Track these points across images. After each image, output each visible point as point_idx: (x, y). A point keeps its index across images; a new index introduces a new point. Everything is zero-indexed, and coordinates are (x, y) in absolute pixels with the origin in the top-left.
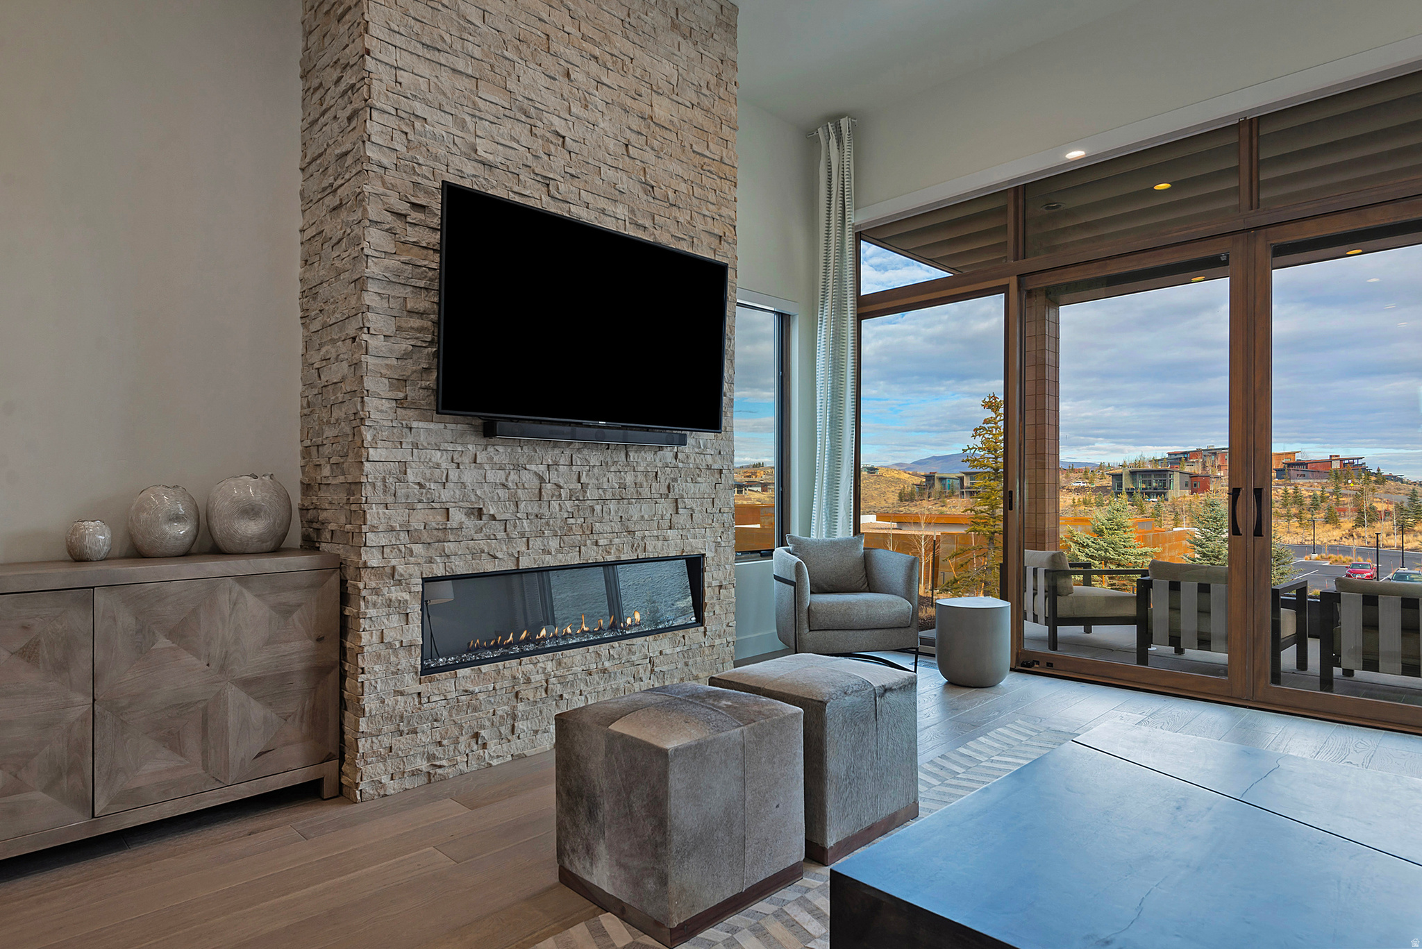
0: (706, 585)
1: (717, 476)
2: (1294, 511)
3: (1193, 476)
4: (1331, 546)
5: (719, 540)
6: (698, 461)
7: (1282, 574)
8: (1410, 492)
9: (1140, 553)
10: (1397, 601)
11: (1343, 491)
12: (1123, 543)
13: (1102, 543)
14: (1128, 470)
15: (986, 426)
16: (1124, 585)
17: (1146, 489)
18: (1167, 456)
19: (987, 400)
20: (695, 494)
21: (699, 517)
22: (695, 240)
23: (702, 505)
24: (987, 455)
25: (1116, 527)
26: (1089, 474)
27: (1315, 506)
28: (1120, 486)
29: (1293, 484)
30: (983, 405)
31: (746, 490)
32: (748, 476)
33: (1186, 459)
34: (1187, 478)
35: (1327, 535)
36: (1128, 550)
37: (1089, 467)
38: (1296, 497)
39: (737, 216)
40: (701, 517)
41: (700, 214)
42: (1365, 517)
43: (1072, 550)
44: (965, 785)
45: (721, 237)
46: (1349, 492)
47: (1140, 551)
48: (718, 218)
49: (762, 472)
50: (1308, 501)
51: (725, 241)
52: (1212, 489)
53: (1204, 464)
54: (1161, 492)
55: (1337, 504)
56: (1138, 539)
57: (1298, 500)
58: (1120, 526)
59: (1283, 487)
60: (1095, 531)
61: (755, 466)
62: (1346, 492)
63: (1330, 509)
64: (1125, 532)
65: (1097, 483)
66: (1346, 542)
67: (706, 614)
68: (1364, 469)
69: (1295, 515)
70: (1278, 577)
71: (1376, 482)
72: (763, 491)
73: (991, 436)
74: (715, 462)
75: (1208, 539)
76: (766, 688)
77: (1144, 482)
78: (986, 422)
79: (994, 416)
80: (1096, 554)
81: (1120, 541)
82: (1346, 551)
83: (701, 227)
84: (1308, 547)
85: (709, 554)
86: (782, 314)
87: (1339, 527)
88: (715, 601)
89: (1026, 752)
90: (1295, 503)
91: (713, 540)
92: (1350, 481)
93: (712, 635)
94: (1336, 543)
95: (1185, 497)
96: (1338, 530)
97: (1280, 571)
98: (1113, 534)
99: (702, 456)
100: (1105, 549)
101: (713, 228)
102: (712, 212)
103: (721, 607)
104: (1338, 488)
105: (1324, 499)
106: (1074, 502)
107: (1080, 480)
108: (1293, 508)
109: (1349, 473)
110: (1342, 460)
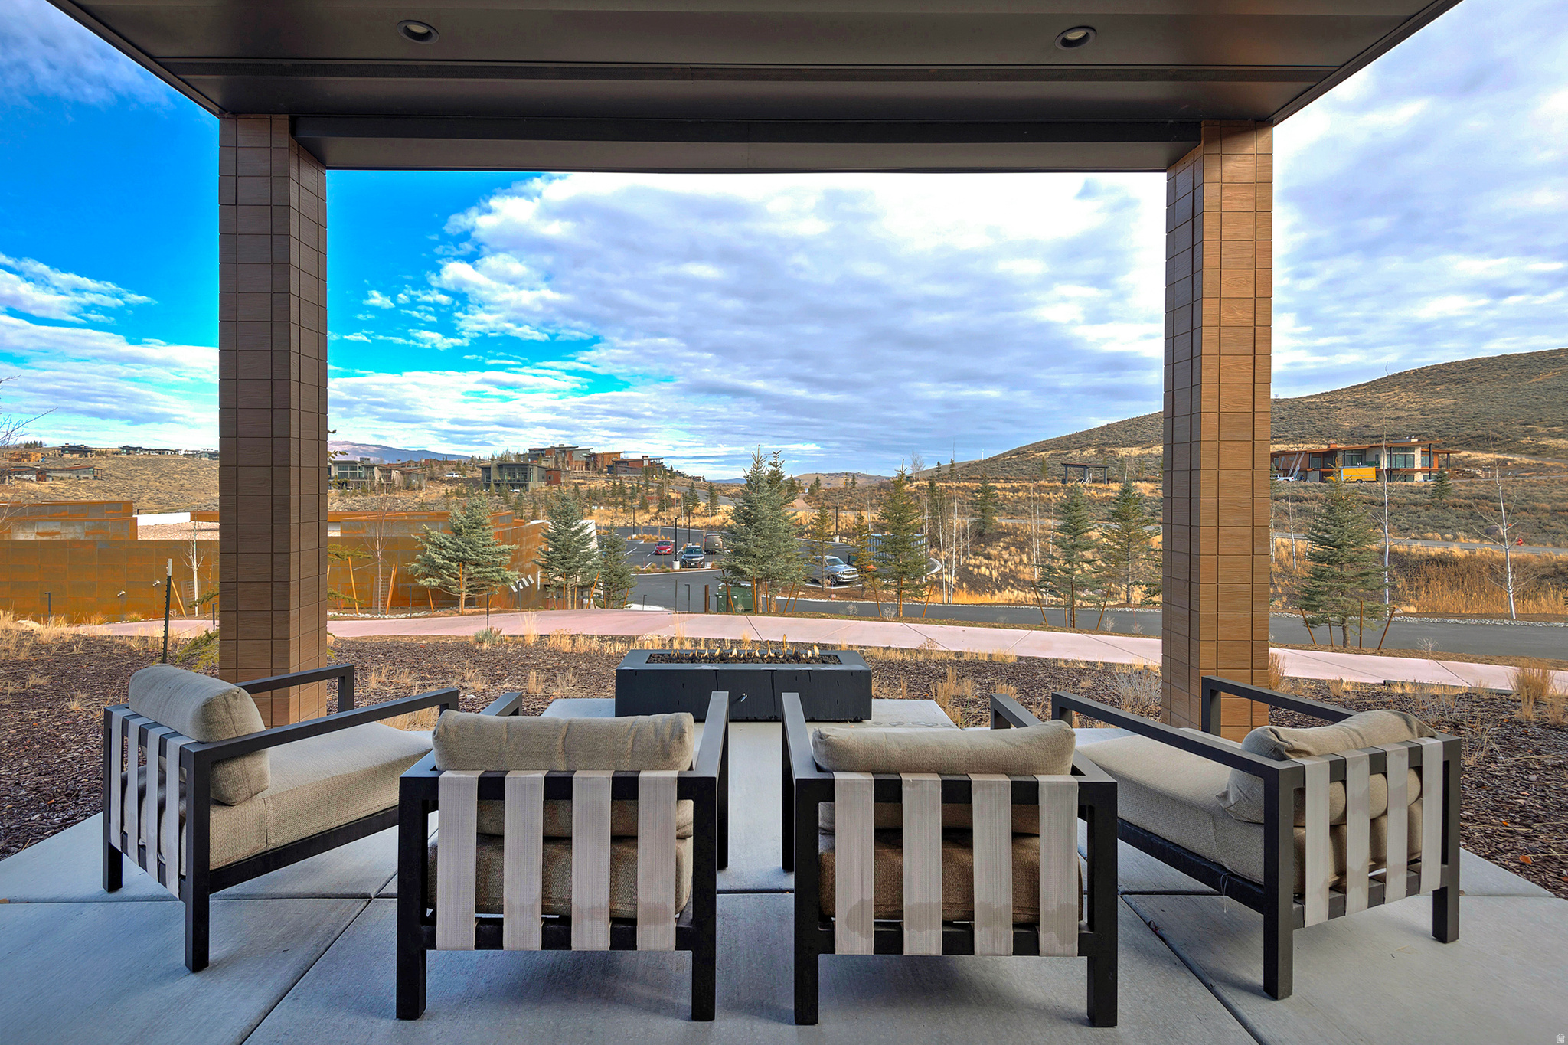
2: (620, 499)
3: (548, 470)
4: (645, 527)
7: (617, 560)
8: (690, 485)
9: (498, 550)
11: (651, 484)
12: (482, 542)
13: (460, 543)
14: (496, 462)
16: (484, 585)
17: (511, 480)
18: (528, 452)
25: (475, 525)
26: (462, 466)
27: (633, 496)
28: (489, 478)
29: (619, 478)
31: (10, 478)
32: (17, 460)
33: (543, 455)
34: (543, 472)
35: (642, 519)
36: (487, 549)
37: (463, 461)
38: (621, 488)
42: (665, 504)
43: (428, 553)
46: (654, 484)
47: (497, 549)
49: (39, 455)
50: (629, 492)
52: (562, 481)
53: (556, 459)
54: (523, 485)
55: (647, 493)
56: (495, 536)
57: (622, 490)
58: (479, 523)
59: (612, 480)
60: (453, 530)
61: (28, 446)
63: (643, 497)
64: (484, 529)
65: (469, 475)
66: (653, 524)
68: (663, 466)
69: (621, 503)
70: (614, 563)
71: (670, 477)
72: (39, 479)
77: (509, 475)
80: (454, 554)
81: (479, 540)
82: (654, 531)
84: (629, 528)
87: (648, 512)
90: (621, 493)
92: (654, 476)
94: (647, 525)
95: (541, 488)
96: (648, 515)
97: (616, 558)
98: (472, 532)
100: (464, 549)
104: (647, 481)
105: (639, 489)
106: (447, 493)
107: (453, 472)
108: (619, 498)
109: (654, 470)
110: (650, 460)
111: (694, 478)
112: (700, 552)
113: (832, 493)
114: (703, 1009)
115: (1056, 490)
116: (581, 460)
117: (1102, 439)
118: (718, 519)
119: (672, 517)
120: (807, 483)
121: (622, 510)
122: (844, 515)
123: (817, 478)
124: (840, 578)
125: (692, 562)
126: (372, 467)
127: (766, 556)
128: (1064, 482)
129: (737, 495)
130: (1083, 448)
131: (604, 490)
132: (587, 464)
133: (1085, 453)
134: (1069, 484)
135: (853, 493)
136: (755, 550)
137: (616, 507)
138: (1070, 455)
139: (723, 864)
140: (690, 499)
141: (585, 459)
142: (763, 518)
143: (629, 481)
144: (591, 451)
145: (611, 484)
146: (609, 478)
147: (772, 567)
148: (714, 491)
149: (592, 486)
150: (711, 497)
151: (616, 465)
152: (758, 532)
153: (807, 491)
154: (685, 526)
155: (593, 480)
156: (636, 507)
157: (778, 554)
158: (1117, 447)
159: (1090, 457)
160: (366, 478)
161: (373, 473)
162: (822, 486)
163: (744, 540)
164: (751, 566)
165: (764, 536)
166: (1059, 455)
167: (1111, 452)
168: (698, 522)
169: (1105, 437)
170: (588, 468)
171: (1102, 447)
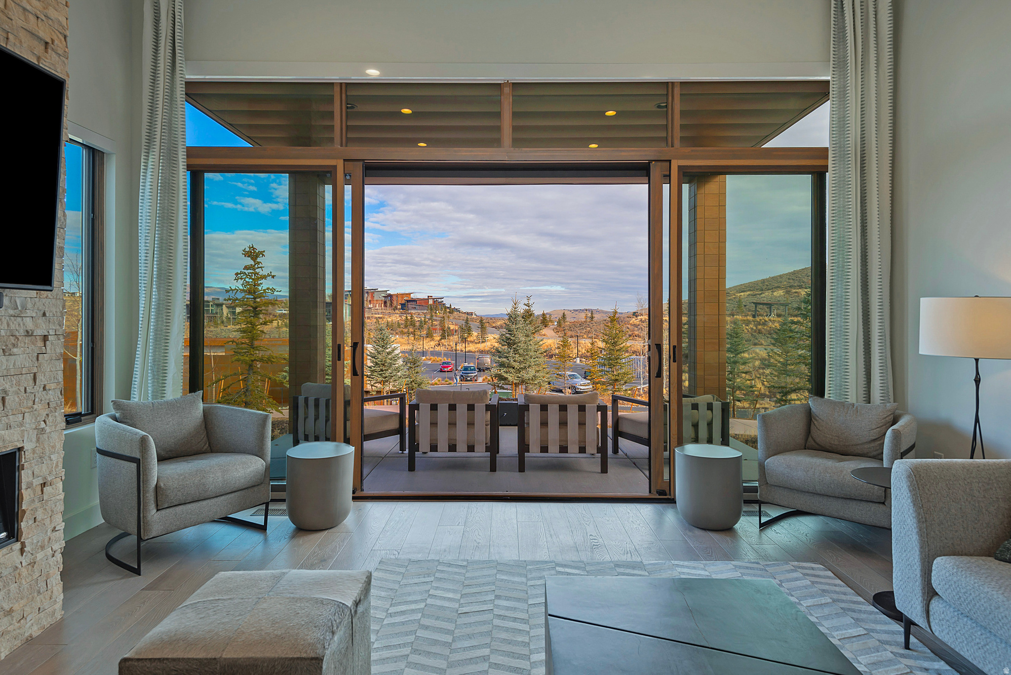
0: (24, 486)
1: (40, 344)
2: (411, 330)
4: (431, 351)
5: (43, 425)
6: (12, 327)
7: (417, 373)
8: (465, 319)
10: (557, 407)
11: (434, 318)
15: (246, 272)
19: (247, 249)
20: (8, 370)
21: (14, 401)
22: (11, 36)
23: (18, 384)
24: (247, 296)
27: (421, 327)
29: (410, 314)
30: (243, 254)
35: (429, 345)
38: (412, 322)
39: (68, 23)
40: (17, 399)
41: (18, 5)
42: (445, 333)
44: (388, 656)
45: (47, 43)
46: (438, 318)
48: (44, 18)
50: (418, 324)
51: (53, 49)
55: (432, 325)
57: (413, 324)
59: (405, 316)
62: (436, 318)
63: (429, 329)
66: (437, 349)
67: (23, 525)
68: (444, 305)
69: (412, 333)
70: (415, 375)
71: (449, 312)
73: (251, 280)
74: (37, 326)
75: (379, 353)
76: (224, 656)
78: (246, 268)
79: (253, 264)
82: (438, 354)
83: (20, 23)
84: (419, 352)
85: (28, 446)
86: (93, 149)
87: (433, 340)
88: (37, 504)
89: (409, 594)
90: (411, 325)
91: (34, 426)
92: (437, 312)
93: (32, 550)
94: (432, 350)
96: (433, 342)
97: (416, 371)
99: (19, 319)
101: (37, 29)
102: (35, 8)
103: (46, 509)
104: (432, 316)
105: (425, 322)
106: (278, 325)
107: (282, 309)
108: (410, 328)
109: (437, 307)
110: (433, 299)
111: (468, 314)
112: (474, 370)
113: (573, 326)
114: (493, 468)
115: (748, 323)
116: (380, 299)
117: (789, 283)
118: (487, 346)
119: (451, 343)
120: (556, 317)
121: (413, 338)
122: (583, 342)
123: (564, 314)
124: (578, 389)
125: (468, 377)
126: (221, 305)
127: (522, 368)
128: (754, 316)
129: (501, 327)
130: (774, 290)
131: (398, 323)
132: (385, 302)
133: (775, 294)
134: (758, 319)
135: (591, 325)
136: (514, 364)
137: (408, 336)
138: (763, 295)
139: (498, 453)
140: (466, 329)
141: (384, 298)
142: (519, 342)
143: (418, 316)
144: (388, 292)
145: (404, 318)
146: (402, 313)
147: (525, 375)
148: (484, 324)
149: (389, 320)
150: (481, 328)
151: (408, 303)
152: (516, 351)
153: (556, 323)
154: (462, 351)
155: (390, 314)
156: (425, 336)
157: (529, 366)
158: (800, 288)
159: (779, 297)
160: (217, 313)
161: (222, 309)
162: (567, 320)
163: (506, 357)
164: (511, 375)
165: (520, 354)
166: (755, 295)
167: (796, 292)
168: (472, 347)
169: (791, 281)
170: (385, 305)
171: (789, 289)
